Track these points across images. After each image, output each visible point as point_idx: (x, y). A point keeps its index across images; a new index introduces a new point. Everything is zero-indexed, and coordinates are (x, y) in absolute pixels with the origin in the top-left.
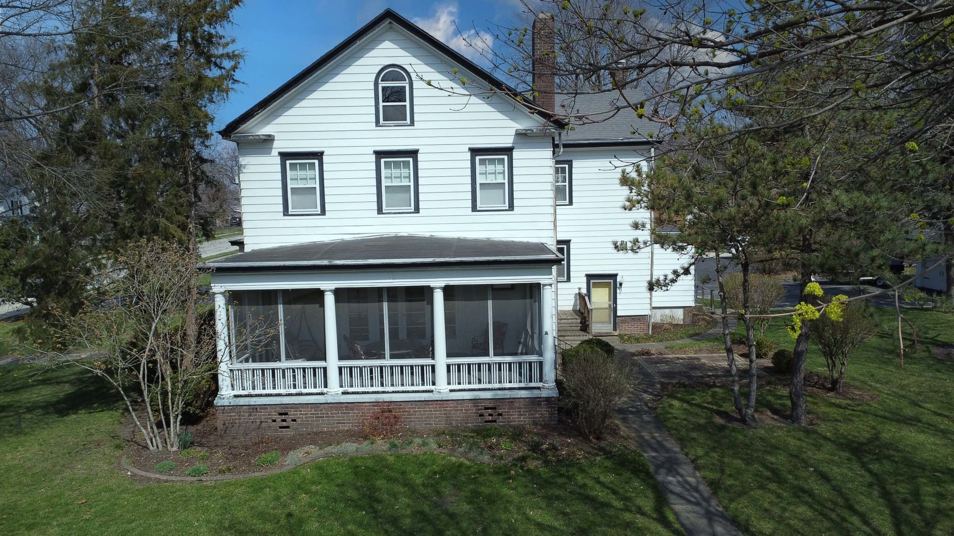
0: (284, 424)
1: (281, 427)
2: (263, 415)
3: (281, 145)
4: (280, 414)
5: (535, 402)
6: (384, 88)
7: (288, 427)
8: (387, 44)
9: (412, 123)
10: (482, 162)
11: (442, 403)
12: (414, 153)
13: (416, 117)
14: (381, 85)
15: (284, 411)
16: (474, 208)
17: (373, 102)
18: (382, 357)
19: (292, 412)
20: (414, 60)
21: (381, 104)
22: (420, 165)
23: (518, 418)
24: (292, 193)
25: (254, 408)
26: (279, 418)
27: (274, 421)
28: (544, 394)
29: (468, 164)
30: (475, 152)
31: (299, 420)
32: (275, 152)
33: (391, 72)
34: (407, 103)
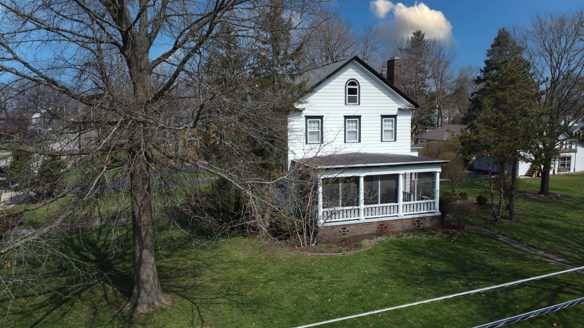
0: (344, 233)
1: (343, 234)
2: (336, 229)
3: (305, 113)
4: (342, 229)
5: (433, 218)
6: (349, 89)
7: (345, 234)
8: (350, 70)
9: (359, 104)
10: (385, 121)
11: (401, 220)
12: (359, 117)
13: (361, 101)
14: (348, 87)
15: (344, 227)
16: (382, 141)
17: (344, 95)
18: (377, 203)
19: (347, 228)
20: (361, 77)
21: (347, 95)
22: (362, 122)
23: (428, 225)
24: (310, 134)
25: (333, 227)
26: (342, 231)
27: (340, 232)
28: (436, 214)
29: (380, 122)
30: (383, 116)
31: (350, 231)
32: (303, 115)
33: (353, 83)
34: (357, 96)
